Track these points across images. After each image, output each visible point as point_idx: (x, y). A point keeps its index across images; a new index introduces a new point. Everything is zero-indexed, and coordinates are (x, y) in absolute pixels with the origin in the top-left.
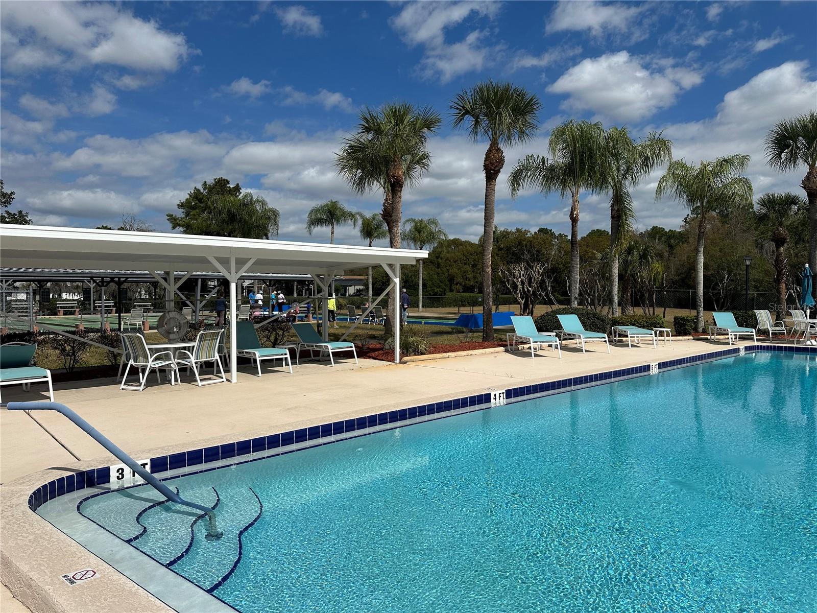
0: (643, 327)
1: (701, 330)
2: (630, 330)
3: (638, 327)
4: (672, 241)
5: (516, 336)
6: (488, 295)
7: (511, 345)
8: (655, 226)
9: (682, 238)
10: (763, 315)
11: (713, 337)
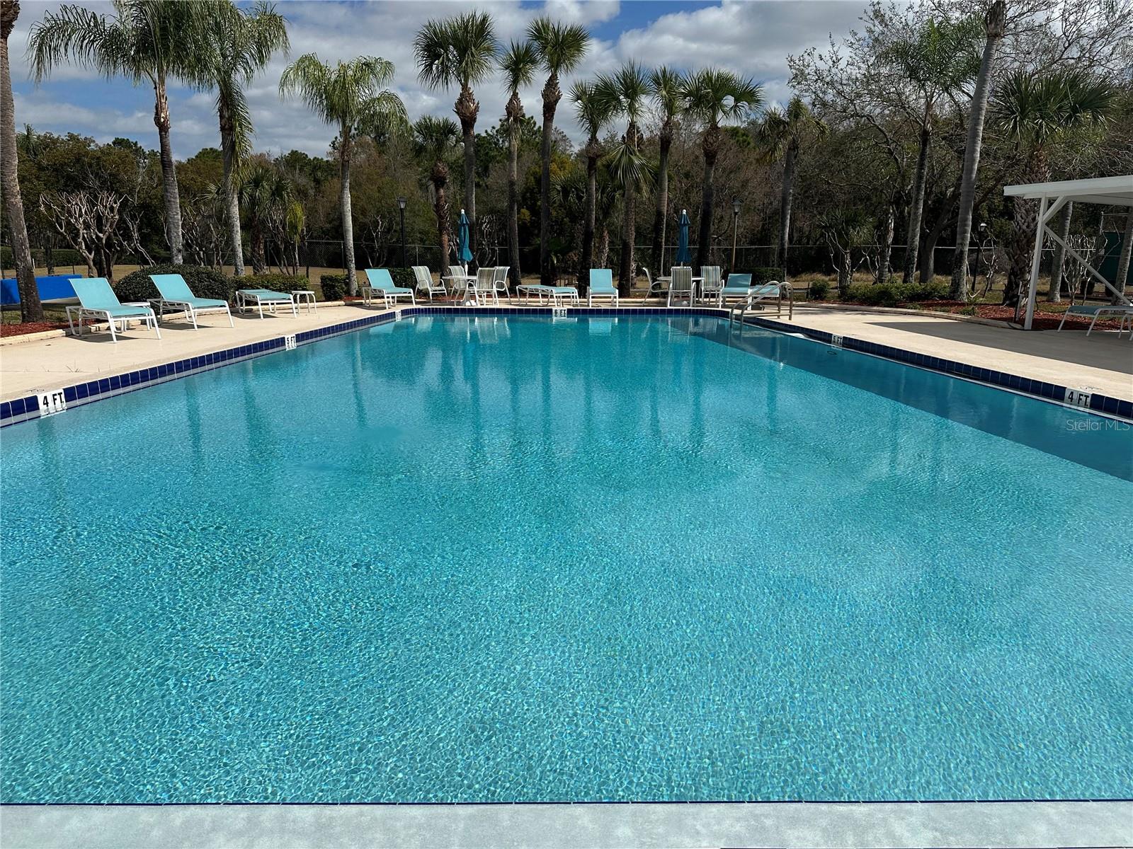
0: (280, 290)
1: (354, 293)
2: (261, 295)
3: (273, 290)
4: (319, 174)
5: (84, 310)
6: (22, 244)
7: (76, 325)
8: (295, 150)
9: (332, 170)
10: (422, 272)
11: (368, 301)
